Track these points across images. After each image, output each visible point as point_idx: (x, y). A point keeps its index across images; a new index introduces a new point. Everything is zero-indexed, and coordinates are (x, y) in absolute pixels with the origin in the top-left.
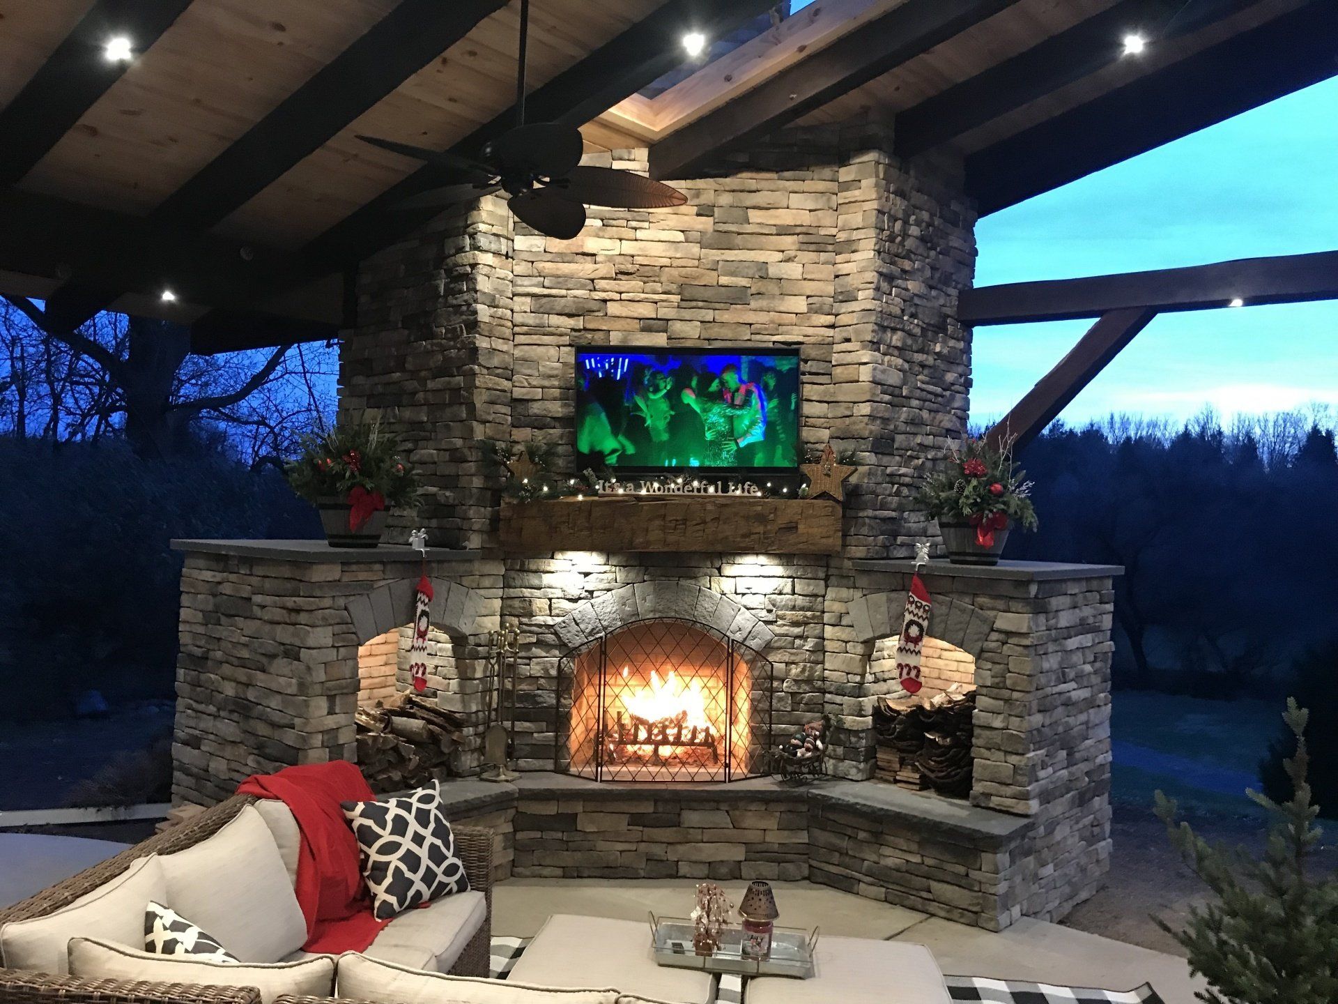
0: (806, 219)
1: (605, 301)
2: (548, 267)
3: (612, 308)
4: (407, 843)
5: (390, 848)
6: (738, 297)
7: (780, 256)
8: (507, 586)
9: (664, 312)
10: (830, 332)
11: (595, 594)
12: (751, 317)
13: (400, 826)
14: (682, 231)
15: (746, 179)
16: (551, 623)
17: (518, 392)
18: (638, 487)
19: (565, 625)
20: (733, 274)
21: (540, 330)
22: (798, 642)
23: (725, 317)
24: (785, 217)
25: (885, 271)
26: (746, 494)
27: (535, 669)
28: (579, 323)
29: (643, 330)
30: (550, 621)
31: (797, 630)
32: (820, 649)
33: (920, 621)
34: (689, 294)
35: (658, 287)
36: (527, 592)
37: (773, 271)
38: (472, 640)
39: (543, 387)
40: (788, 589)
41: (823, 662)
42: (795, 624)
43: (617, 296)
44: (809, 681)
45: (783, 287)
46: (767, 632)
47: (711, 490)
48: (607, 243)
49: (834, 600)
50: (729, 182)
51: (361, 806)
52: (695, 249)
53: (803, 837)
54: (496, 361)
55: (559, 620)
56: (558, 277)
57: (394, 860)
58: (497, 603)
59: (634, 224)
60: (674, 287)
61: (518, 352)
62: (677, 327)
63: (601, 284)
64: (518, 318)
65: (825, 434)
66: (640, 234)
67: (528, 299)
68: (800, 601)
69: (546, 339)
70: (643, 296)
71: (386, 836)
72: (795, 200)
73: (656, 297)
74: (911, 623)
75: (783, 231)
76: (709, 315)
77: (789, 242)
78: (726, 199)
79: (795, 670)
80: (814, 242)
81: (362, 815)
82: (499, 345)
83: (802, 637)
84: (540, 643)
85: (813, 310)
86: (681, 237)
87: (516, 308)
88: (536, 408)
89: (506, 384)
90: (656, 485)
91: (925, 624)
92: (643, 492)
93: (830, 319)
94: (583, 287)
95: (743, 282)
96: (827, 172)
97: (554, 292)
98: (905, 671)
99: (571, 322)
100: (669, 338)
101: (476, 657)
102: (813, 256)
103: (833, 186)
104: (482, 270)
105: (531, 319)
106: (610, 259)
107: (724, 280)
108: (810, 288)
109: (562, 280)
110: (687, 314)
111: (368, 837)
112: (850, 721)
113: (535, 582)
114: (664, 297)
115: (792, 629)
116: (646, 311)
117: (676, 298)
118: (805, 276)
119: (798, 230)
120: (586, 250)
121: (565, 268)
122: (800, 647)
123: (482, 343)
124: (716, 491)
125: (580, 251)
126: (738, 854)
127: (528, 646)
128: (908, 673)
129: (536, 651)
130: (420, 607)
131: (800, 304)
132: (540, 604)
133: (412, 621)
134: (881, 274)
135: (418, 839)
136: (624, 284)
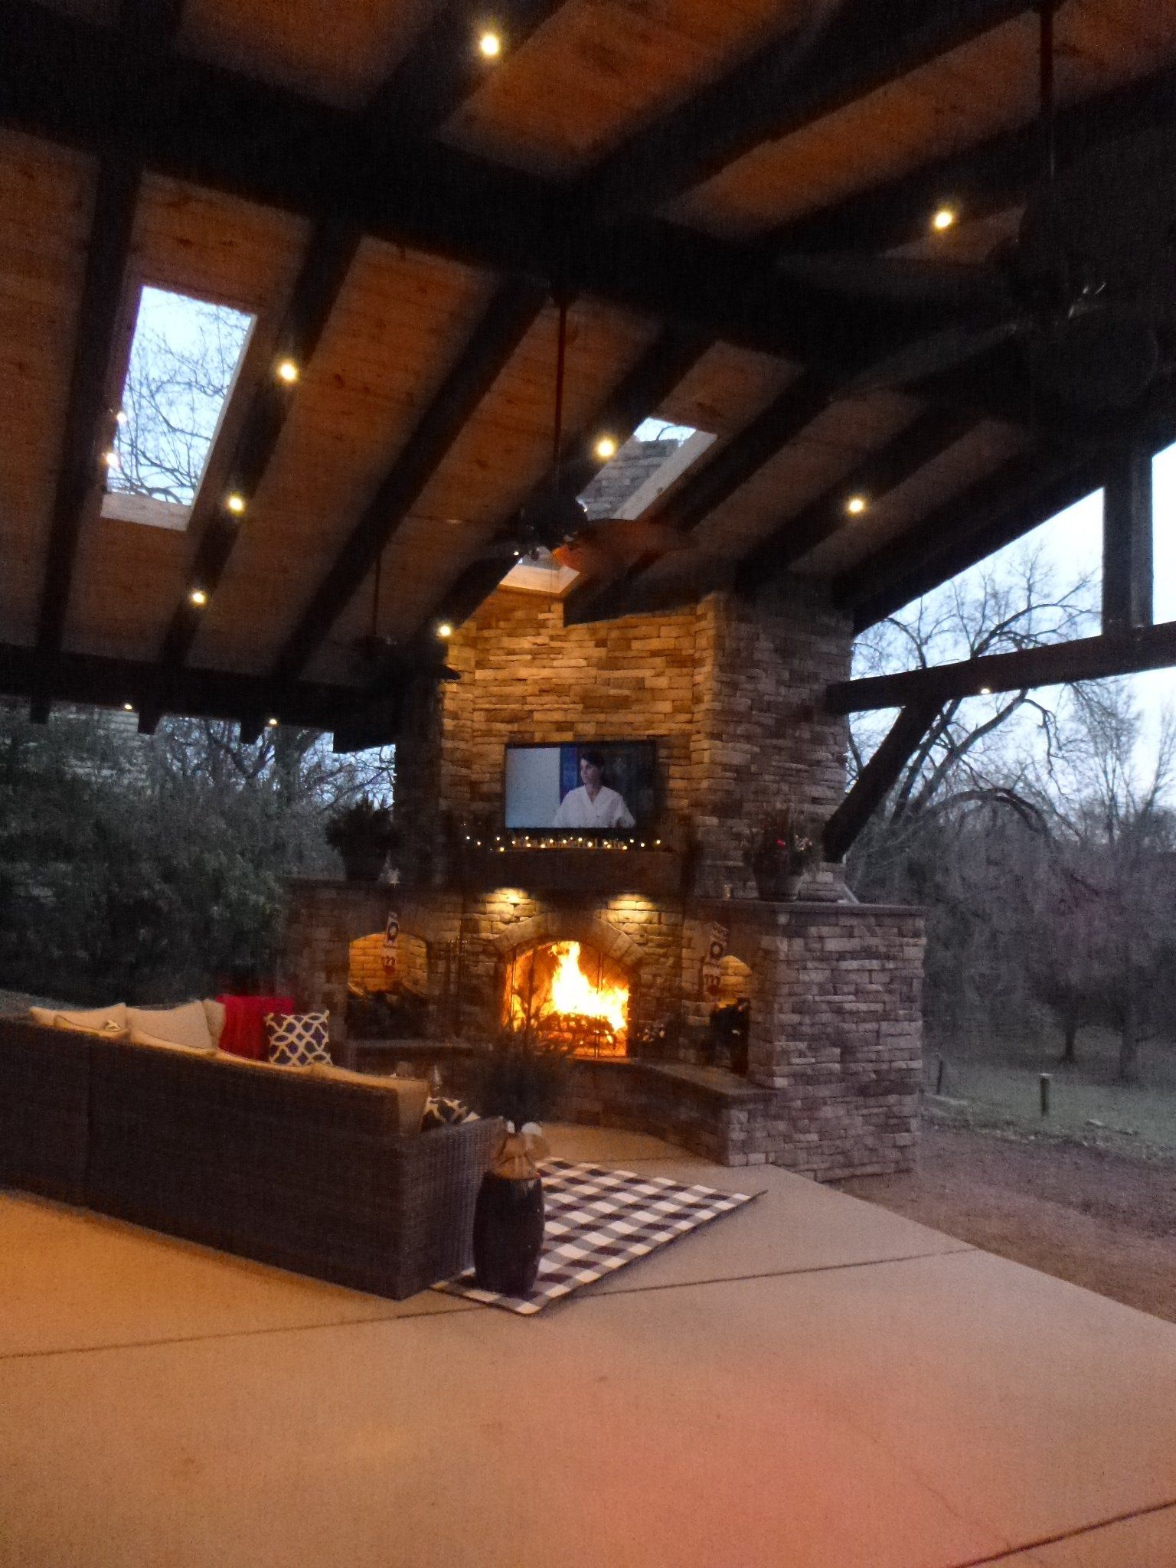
0: (671, 643)
1: (531, 711)
2: (495, 689)
3: (537, 716)
4: (292, 1038)
5: (281, 1039)
6: (622, 703)
7: (653, 672)
8: (464, 912)
9: (571, 717)
10: (688, 727)
11: (521, 919)
12: (630, 717)
13: (291, 1028)
14: (586, 659)
15: (629, 618)
16: (491, 938)
17: (474, 777)
18: (540, 843)
19: (500, 940)
20: (620, 687)
21: (488, 733)
22: (662, 960)
23: (615, 718)
24: (655, 644)
25: (724, 679)
26: (615, 848)
27: (480, 969)
28: (515, 727)
29: (558, 730)
30: (491, 936)
31: (661, 951)
32: (678, 965)
33: (721, 942)
34: (590, 702)
35: (567, 699)
36: (476, 916)
37: (648, 684)
38: (436, 946)
39: (491, 773)
40: (655, 920)
41: (681, 976)
42: (659, 946)
43: (540, 708)
44: (670, 989)
45: (655, 694)
46: (640, 951)
47: (590, 844)
48: (535, 671)
49: (691, 930)
50: (619, 621)
51: (271, 1015)
52: (593, 672)
53: (643, 1099)
54: (458, 755)
55: (497, 936)
56: (501, 696)
57: (282, 1045)
58: (457, 923)
59: (552, 656)
60: (577, 699)
61: (475, 750)
62: (580, 727)
63: (530, 699)
64: (477, 726)
65: (685, 802)
66: (555, 663)
67: (483, 713)
68: (664, 928)
69: (493, 739)
70: (556, 706)
71: (281, 1032)
72: (664, 631)
73: (565, 706)
74: (714, 944)
75: (655, 654)
76: (602, 717)
77: (658, 661)
78: (614, 634)
79: (659, 980)
80: (680, 661)
81: (272, 1020)
82: (462, 745)
83: (665, 956)
84: (484, 952)
85: (677, 710)
86: (583, 663)
87: (476, 719)
88: (485, 788)
89: (464, 771)
90: (551, 841)
91: (724, 944)
92: (543, 846)
93: (688, 717)
94: (517, 702)
95: (626, 692)
96: (687, 610)
97: (498, 706)
98: (710, 980)
99: (509, 727)
100: (575, 735)
101: (439, 958)
102: (676, 671)
103: (693, 618)
104: (448, 695)
105: (483, 727)
106: (535, 682)
107: (613, 692)
108: (673, 694)
109: (504, 698)
110: (586, 718)
111: (271, 1031)
112: (693, 1019)
113: (482, 909)
114: (571, 706)
115: (659, 950)
116: (558, 716)
117: (580, 707)
118: (672, 686)
119: (667, 652)
120: (519, 677)
121: (508, 690)
122: (664, 963)
123: (448, 744)
124: (594, 845)
125: (515, 677)
126: (598, 1107)
127: (477, 954)
128: (712, 981)
129: (481, 957)
130: (390, 920)
131: (666, 707)
132: (484, 924)
133: (384, 929)
134: (722, 682)
135: (300, 1037)
136: (546, 698)
